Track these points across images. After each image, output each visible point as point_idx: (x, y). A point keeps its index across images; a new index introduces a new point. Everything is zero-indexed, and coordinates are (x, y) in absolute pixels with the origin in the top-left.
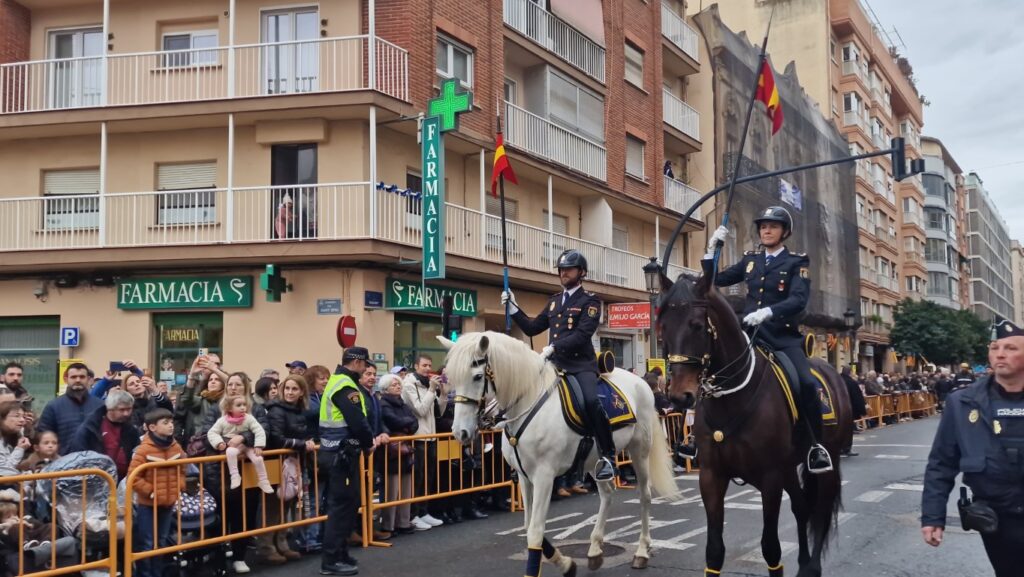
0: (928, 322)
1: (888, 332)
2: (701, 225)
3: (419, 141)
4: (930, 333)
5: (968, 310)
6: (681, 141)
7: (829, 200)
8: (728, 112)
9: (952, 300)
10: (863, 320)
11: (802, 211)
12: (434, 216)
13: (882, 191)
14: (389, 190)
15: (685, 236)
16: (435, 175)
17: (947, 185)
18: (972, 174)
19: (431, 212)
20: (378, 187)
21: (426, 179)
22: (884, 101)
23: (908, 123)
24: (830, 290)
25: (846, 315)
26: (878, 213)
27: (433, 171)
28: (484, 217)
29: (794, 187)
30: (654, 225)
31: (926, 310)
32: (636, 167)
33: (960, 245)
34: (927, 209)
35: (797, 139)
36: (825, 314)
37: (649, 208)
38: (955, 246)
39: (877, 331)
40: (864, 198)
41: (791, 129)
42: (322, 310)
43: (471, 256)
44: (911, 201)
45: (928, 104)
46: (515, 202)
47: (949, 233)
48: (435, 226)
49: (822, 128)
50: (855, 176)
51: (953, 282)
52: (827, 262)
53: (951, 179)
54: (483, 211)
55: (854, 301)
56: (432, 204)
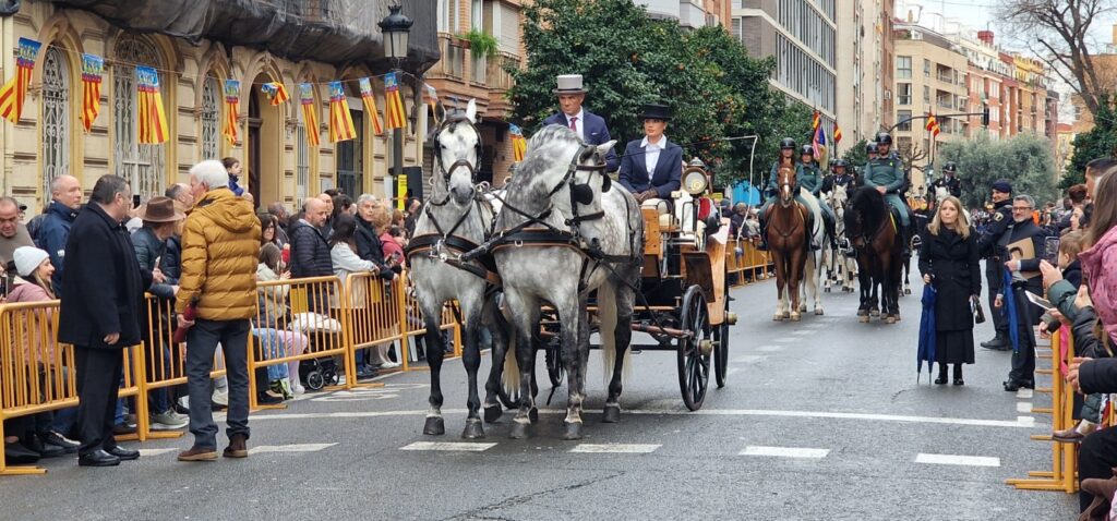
0: (615, 58)
1: (511, 82)
4: (617, 87)
5: (719, 31)
10: (444, 47)
25: (387, 27)
31: (609, 22)
36: (333, 25)
39: (481, 80)
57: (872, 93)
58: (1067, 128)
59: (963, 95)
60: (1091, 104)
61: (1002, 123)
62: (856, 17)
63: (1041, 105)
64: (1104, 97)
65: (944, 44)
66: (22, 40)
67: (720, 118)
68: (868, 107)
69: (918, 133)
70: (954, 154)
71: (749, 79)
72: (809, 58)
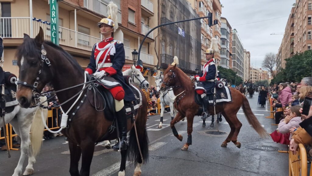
2: (153, 40)
3: (49, 3)
5: (231, 69)
6: (148, 12)
7: (193, 34)
8: (163, 4)
9: (227, 66)
11: (184, 38)
12: (55, 31)
13: (209, 33)
14: (38, 21)
15: (149, 44)
16: (55, 16)
17: (227, 32)
18: (235, 29)
19: (54, 29)
20: (33, 20)
21: (52, 18)
22: (211, 5)
23: (217, 12)
24: (192, 62)
25: (196, 70)
26: (207, 39)
27: (54, 14)
28: (76, 33)
29: (182, 30)
30: (138, 39)
32: (132, 19)
33: (230, 50)
34: (221, 39)
35: (184, 14)
37: (137, 34)
38: (229, 50)
40: (204, 35)
41: (182, 11)
42: (14, 64)
43: (71, 46)
44: (217, 36)
45: (223, 7)
46: (89, 29)
47: (228, 47)
48: (55, 34)
49: (192, 12)
50: (201, 28)
51: (228, 61)
52: (192, 54)
53: (228, 30)
54: (76, 31)
55: (199, 66)
56: (54, 27)
57: (248, 75)
58: (270, 79)
59: (258, 75)
60: (273, 76)
61: (262, 78)
62: (246, 67)
63: (267, 76)
64: (275, 75)
65: (256, 70)
66: (161, 72)
67: (231, 78)
68: (247, 77)
69: (253, 79)
70: (257, 82)
71: (234, 74)
72: (241, 72)
